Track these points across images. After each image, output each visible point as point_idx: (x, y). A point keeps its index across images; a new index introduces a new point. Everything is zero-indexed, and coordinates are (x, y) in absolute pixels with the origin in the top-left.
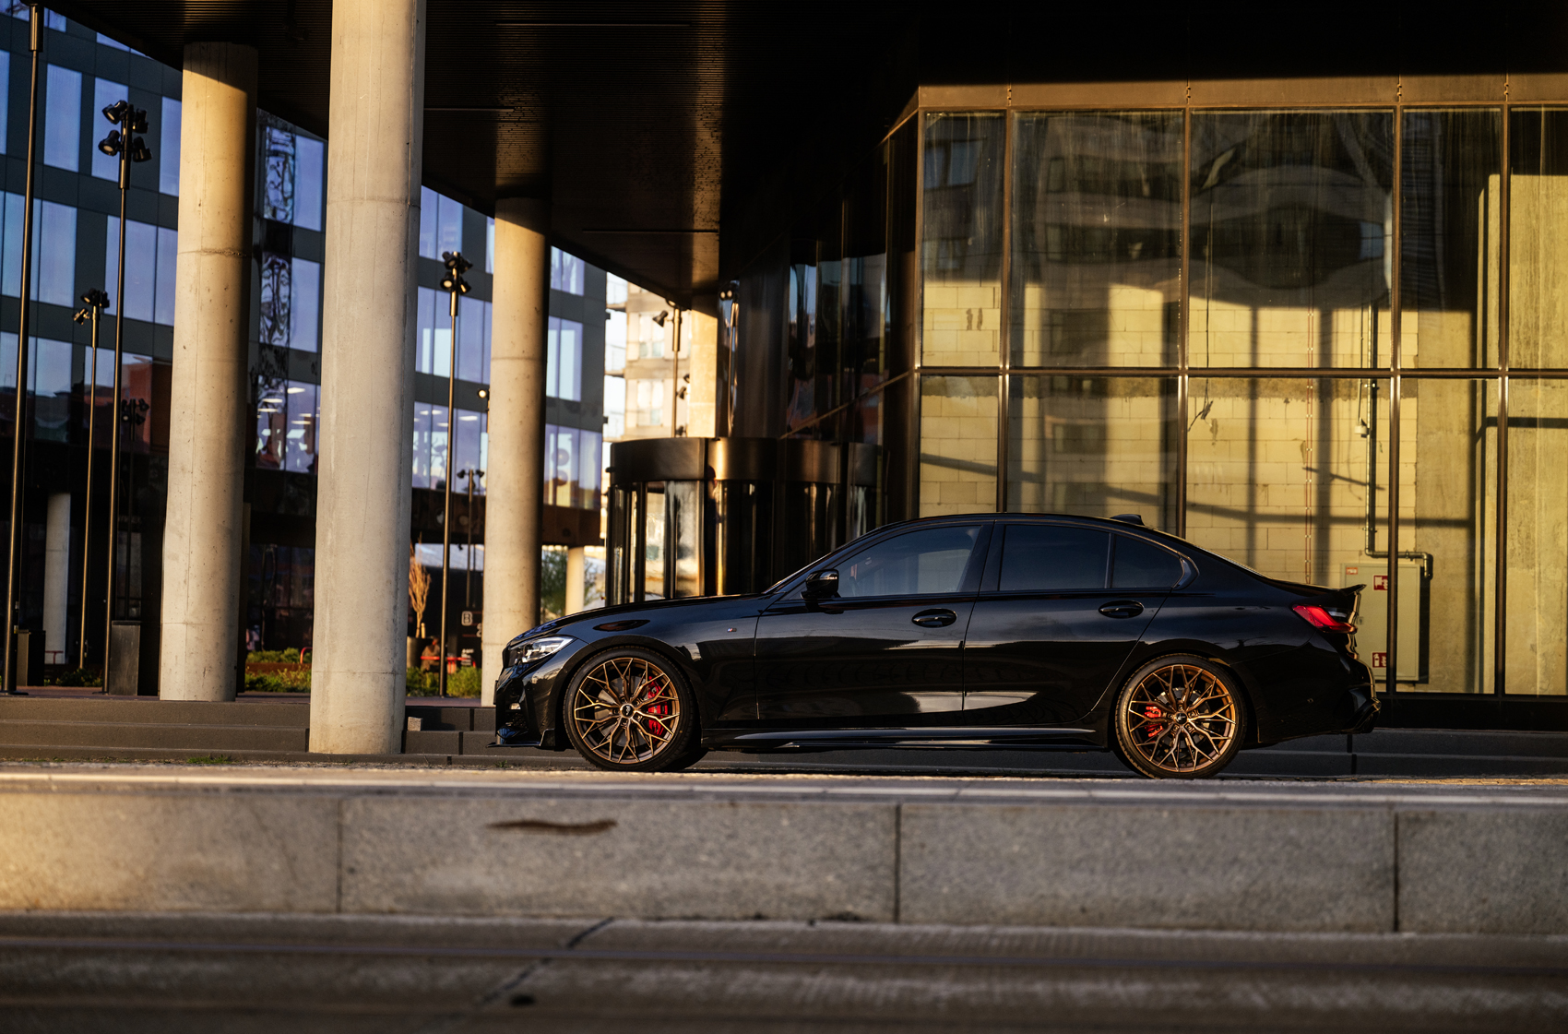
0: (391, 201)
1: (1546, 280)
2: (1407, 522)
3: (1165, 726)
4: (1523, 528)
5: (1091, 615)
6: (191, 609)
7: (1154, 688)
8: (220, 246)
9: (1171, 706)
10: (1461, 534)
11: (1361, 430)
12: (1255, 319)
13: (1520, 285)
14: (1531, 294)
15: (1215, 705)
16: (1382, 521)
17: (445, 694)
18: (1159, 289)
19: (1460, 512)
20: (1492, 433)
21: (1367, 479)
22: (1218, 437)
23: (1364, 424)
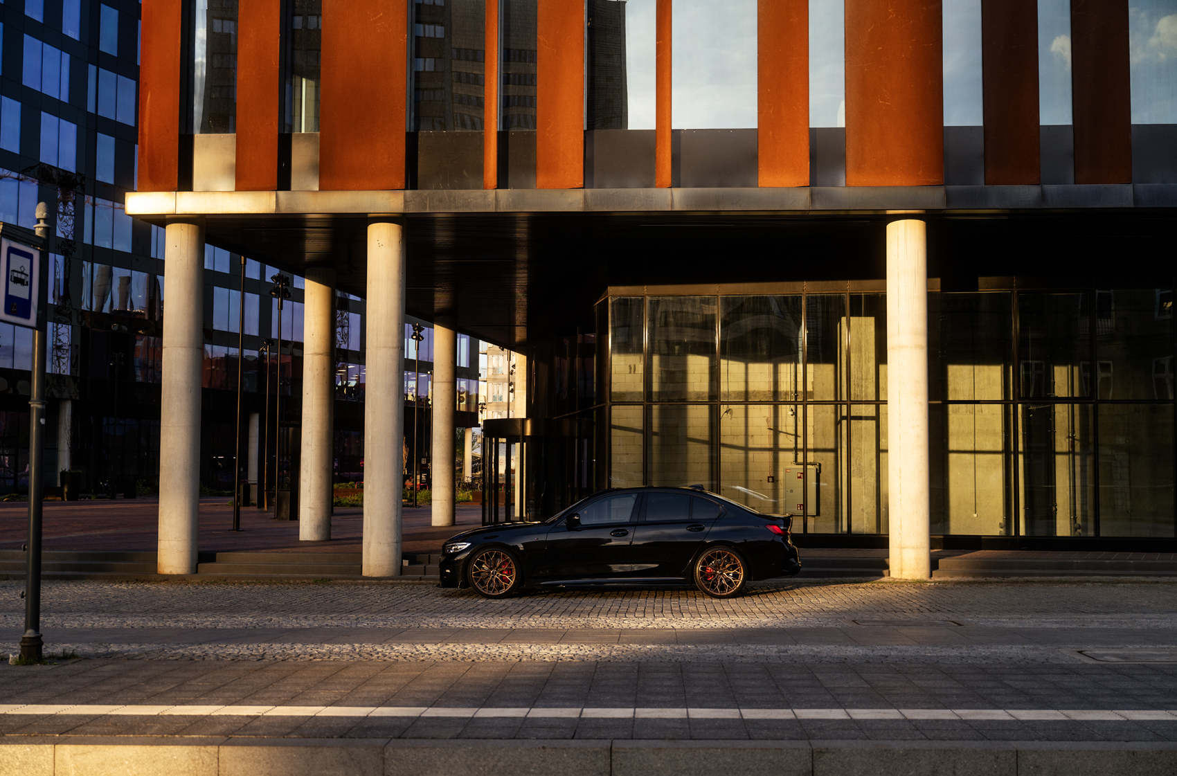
0: (393, 348)
1: (866, 359)
2: (811, 450)
3: (714, 576)
4: (858, 462)
5: (683, 530)
6: (312, 502)
7: (709, 560)
8: (321, 352)
9: (716, 567)
10: (832, 455)
11: (791, 413)
12: (747, 369)
13: (855, 362)
14: (859, 365)
15: (734, 567)
16: (800, 450)
17: (416, 505)
18: (708, 356)
19: (832, 446)
20: (844, 422)
21: (794, 433)
22: (733, 416)
23: (792, 410)
